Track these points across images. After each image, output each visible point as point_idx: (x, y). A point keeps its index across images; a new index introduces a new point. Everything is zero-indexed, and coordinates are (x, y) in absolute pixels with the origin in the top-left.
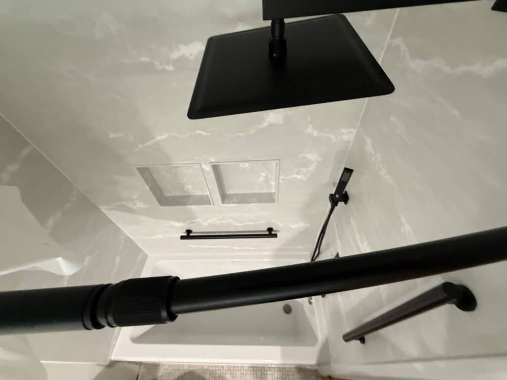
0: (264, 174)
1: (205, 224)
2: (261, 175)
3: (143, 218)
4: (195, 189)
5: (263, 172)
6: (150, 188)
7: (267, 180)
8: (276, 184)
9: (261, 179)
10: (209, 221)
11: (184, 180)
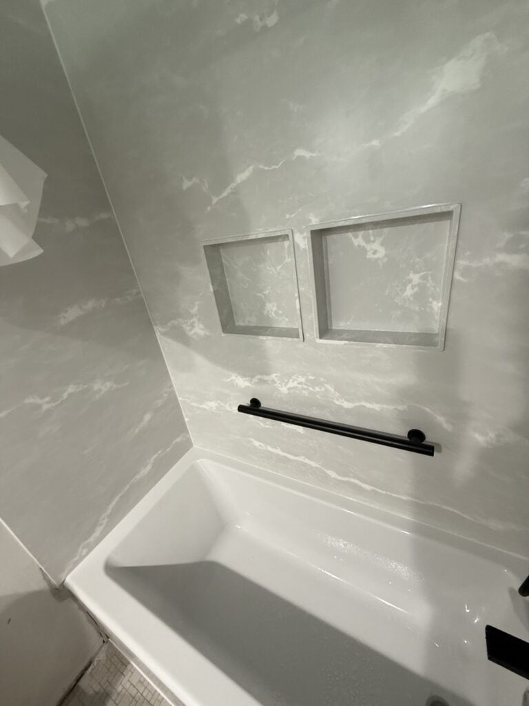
0: (416, 278)
1: (284, 390)
2: (410, 281)
3: (199, 359)
4: (280, 312)
5: (416, 272)
6: (215, 292)
7: (422, 296)
8: (442, 308)
9: (409, 292)
10: (291, 384)
11: (266, 292)
